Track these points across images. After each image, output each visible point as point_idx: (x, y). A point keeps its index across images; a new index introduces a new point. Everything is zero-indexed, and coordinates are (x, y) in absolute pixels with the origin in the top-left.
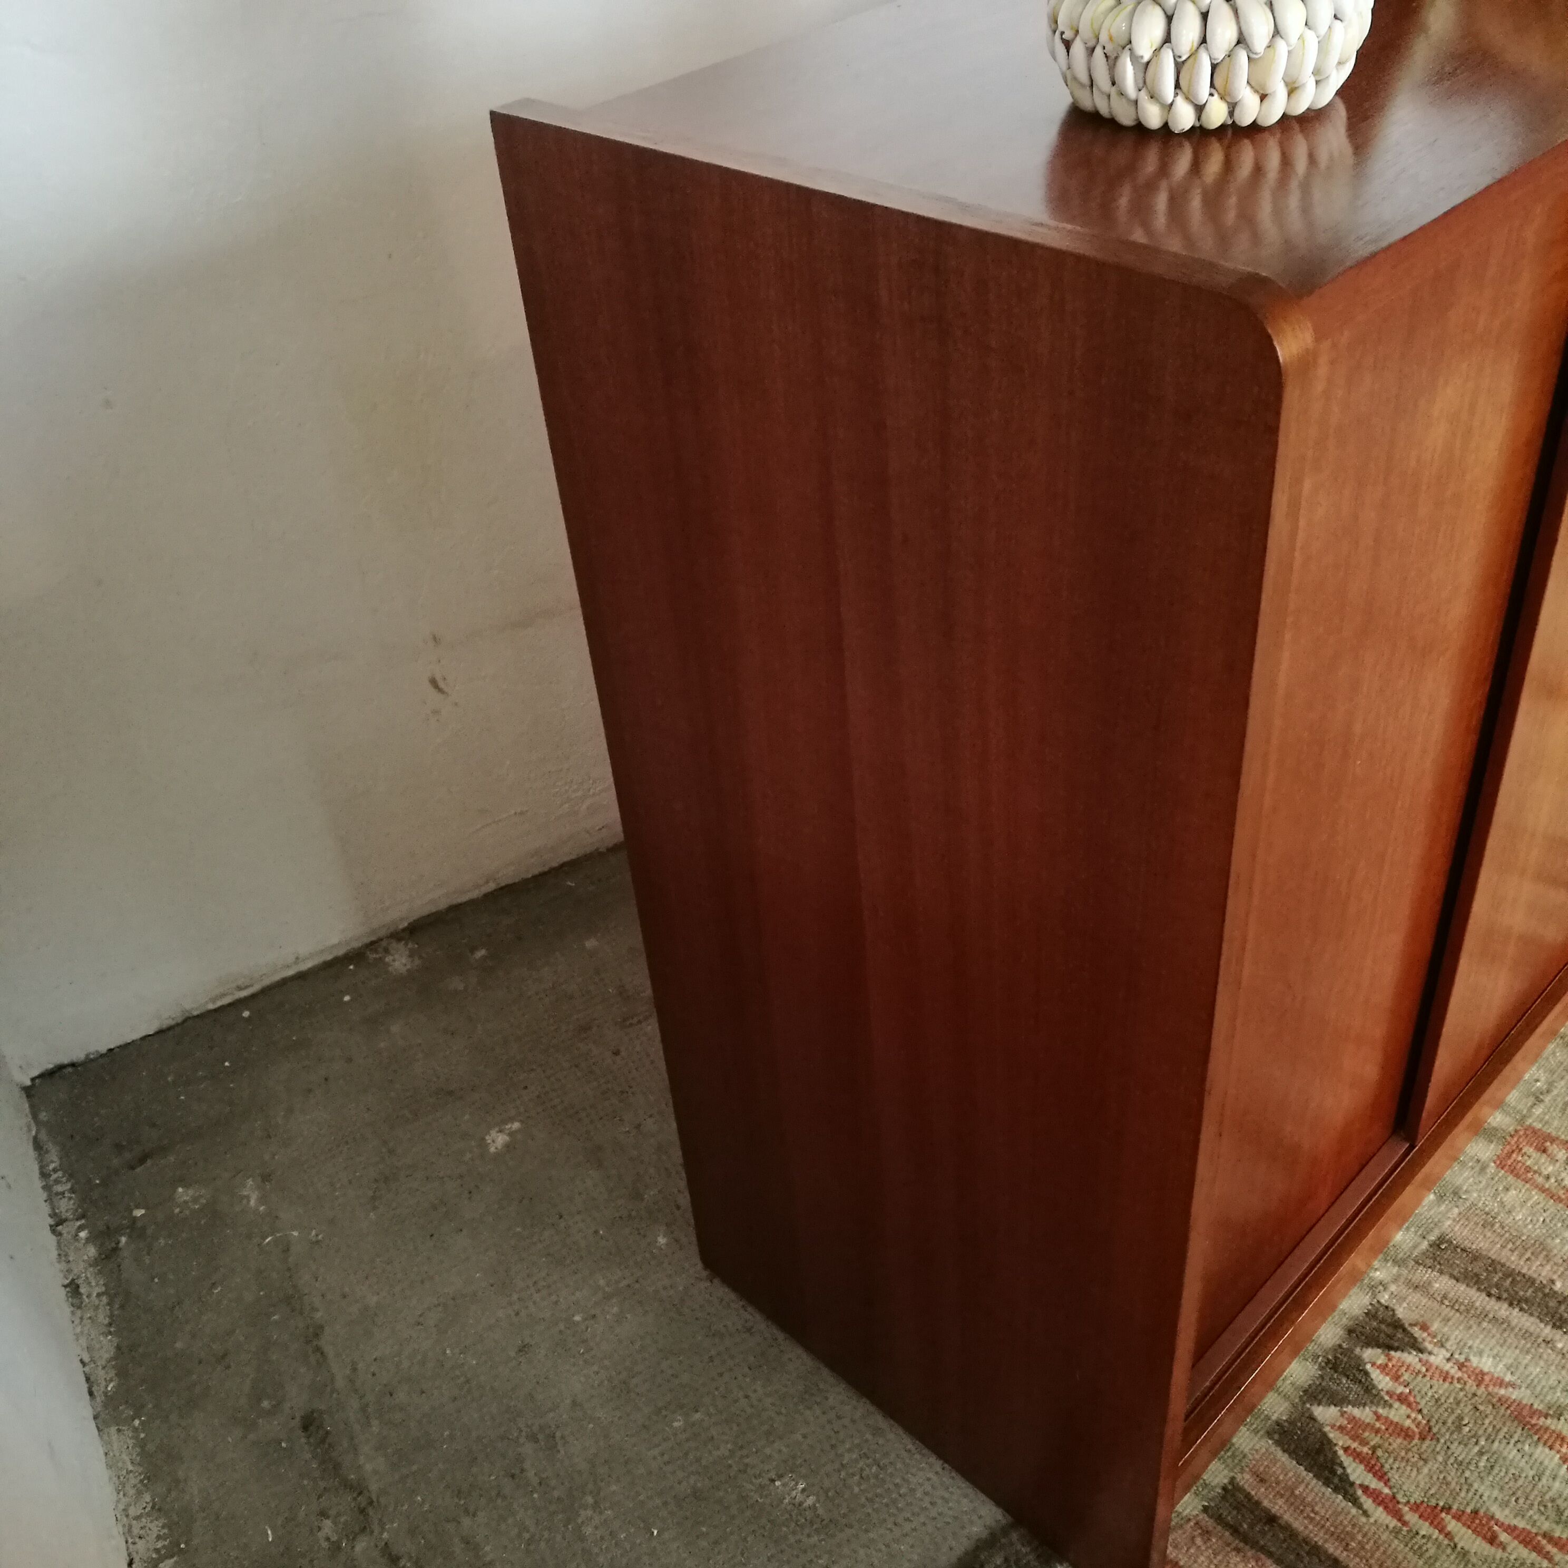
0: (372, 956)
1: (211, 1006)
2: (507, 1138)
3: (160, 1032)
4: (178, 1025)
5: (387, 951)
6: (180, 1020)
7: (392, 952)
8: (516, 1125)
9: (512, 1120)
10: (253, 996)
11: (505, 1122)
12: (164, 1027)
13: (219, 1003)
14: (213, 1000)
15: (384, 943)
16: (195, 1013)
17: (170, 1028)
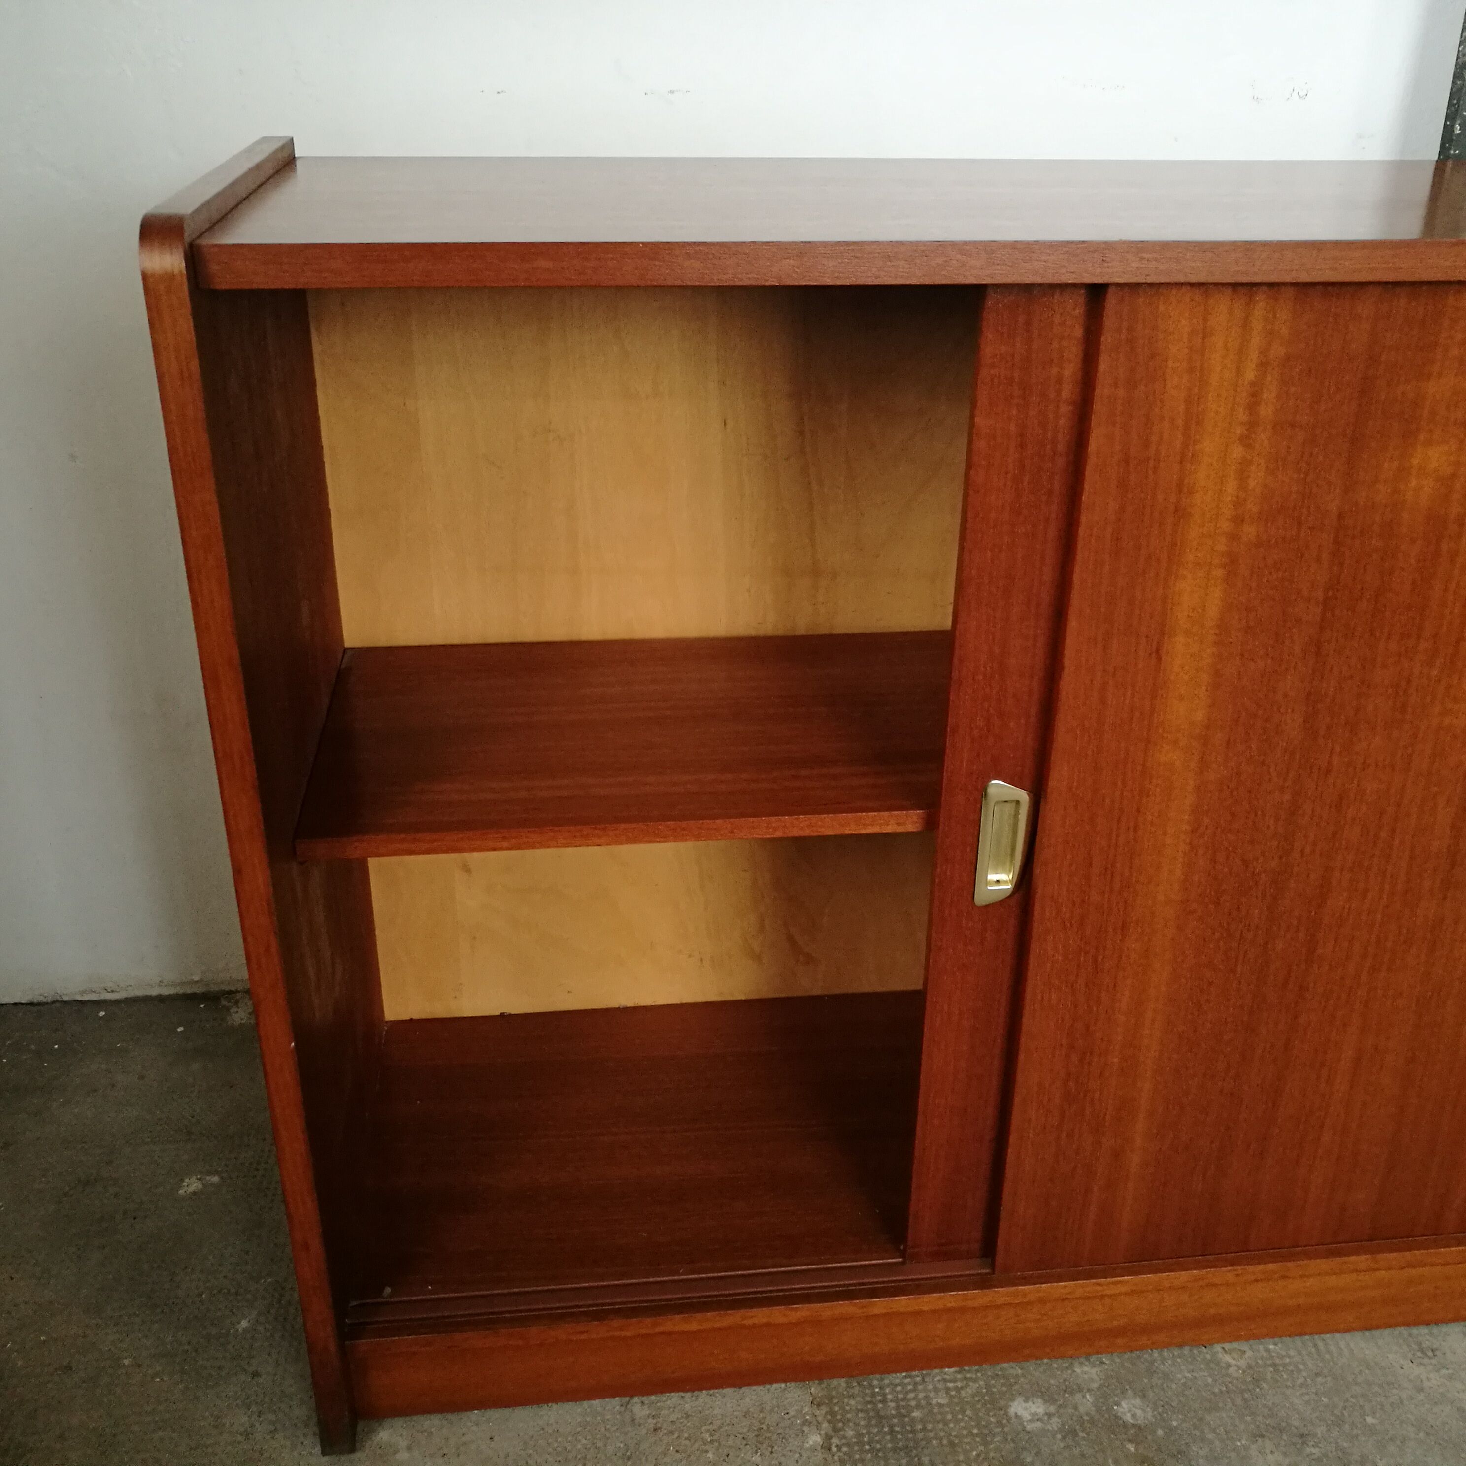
0: (224, 1003)
1: (80, 998)
2: (200, 1186)
3: (31, 1004)
4: (47, 1004)
5: (237, 1003)
6: (50, 1000)
7: (240, 1005)
8: (216, 1179)
9: (216, 1173)
10: (117, 1002)
11: (209, 1173)
12: (36, 1001)
13: (86, 997)
14: (83, 992)
15: (239, 996)
16: (65, 998)
17: (40, 1004)
